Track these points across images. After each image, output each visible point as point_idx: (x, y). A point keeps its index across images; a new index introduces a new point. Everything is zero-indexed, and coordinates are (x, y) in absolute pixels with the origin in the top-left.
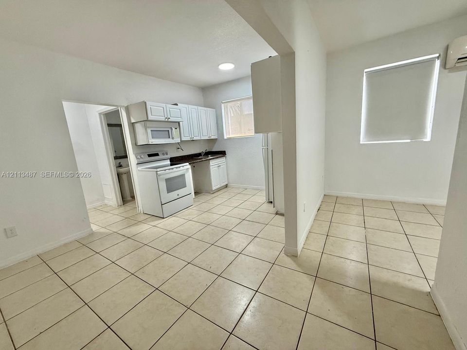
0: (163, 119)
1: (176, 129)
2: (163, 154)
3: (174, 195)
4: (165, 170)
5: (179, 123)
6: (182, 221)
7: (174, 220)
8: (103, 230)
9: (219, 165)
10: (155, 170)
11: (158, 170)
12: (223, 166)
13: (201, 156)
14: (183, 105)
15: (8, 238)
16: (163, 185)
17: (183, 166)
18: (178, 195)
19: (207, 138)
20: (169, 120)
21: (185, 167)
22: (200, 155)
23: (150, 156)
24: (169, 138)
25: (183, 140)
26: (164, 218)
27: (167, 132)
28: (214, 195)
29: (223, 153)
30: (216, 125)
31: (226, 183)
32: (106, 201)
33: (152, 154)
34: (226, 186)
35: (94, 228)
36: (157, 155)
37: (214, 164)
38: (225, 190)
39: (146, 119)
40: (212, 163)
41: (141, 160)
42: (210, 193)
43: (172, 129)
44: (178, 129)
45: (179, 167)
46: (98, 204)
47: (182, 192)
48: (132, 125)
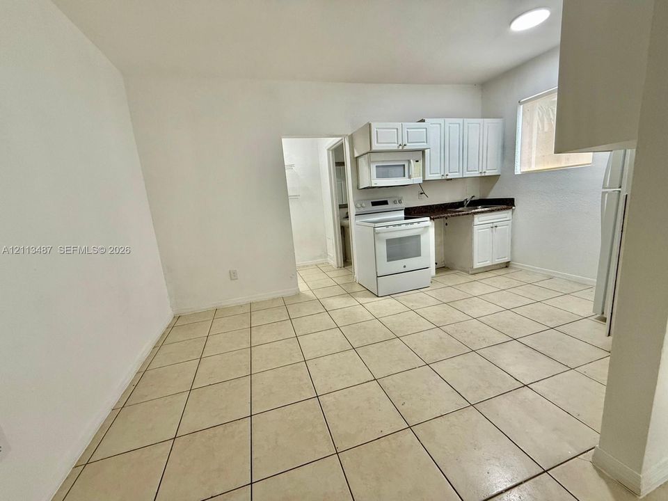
0: (394, 147)
1: (417, 161)
2: (395, 202)
3: (398, 265)
4: (387, 226)
5: (423, 152)
6: (400, 308)
7: (390, 304)
8: (310, 294)
9: (495, 224)
10: (373, 225)
11: (377, 225)
12: (505, 229)
13: (463, 206)
14: (435, 120)
15: (231, 279)
16: (382, 249)
17: (419, 222)
18: (405, 267)
19: (477, 174)
20: (405, 148)
21: (422, 225)
22: (461, 204)
23: (374, 204)
24: (404, 176)
25: (427, 179)
26: (378, 296)
27: (402, 168)
28: (473, 277)
29: (508, 203)
30: (500, 151)
31: (506, 260)
32: (328, 259)
33: (379, 201)
34: (507, 265)
35: (302, 287)
36: (385, 203)
37: (483, 223)
38: (503, 272)
39: (369, 150)
40: (478, 219)
41: (362, 210)
42: (468, 272)
43: (409, 162)
44: (421, 162)
45: (412, 223)
46: (320, 260)
47: (411, 263)
48: (355, 160)
